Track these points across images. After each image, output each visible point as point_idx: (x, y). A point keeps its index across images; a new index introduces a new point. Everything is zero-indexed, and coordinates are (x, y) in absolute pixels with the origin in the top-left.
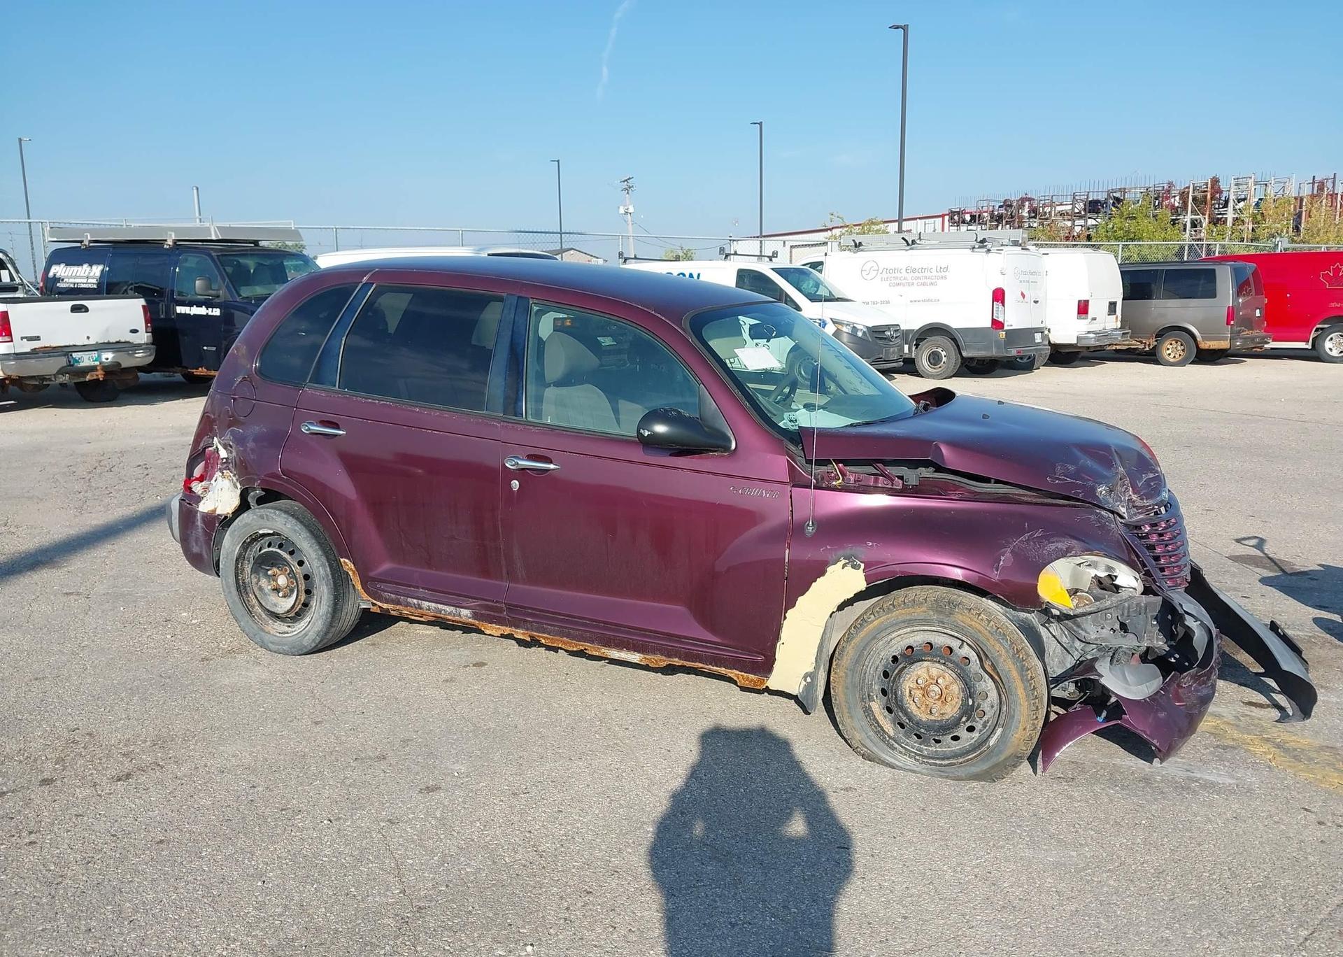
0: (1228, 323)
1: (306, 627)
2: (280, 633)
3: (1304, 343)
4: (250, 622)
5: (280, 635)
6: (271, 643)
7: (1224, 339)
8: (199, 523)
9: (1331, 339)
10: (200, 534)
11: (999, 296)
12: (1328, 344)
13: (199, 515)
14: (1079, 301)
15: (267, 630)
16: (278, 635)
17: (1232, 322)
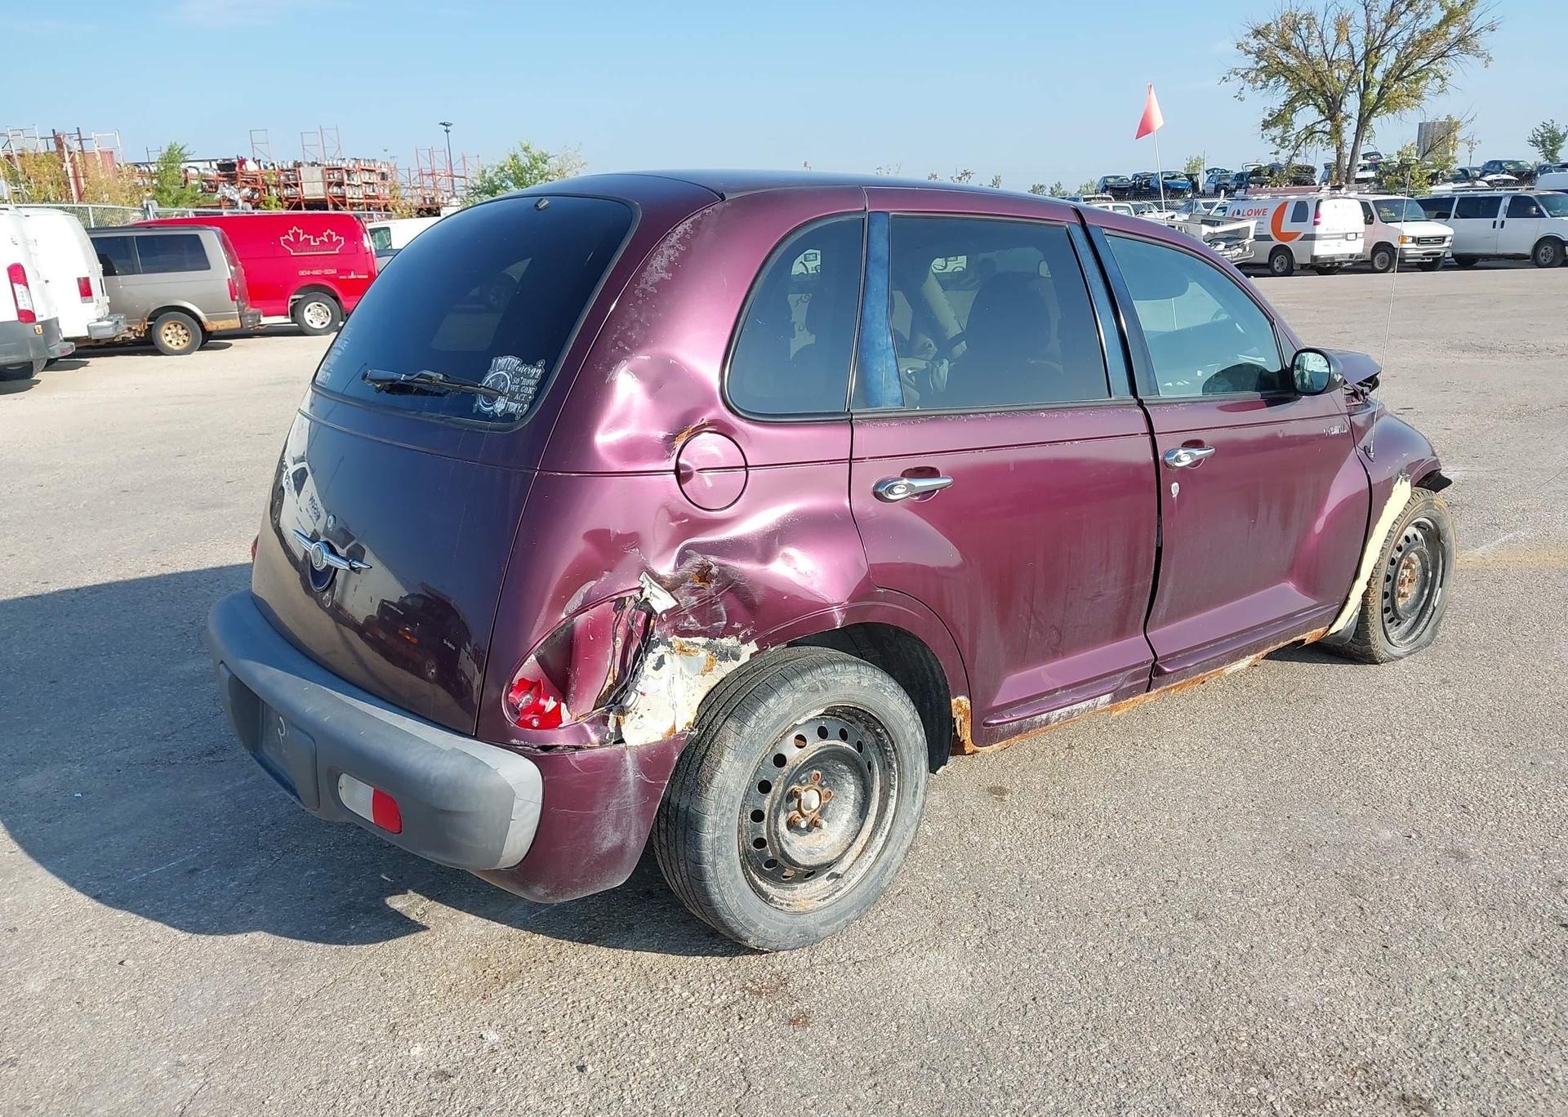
0: (233, 299)
1: (879, 854)
2: (824, 899)
3: (283, 317)
4: (773, 912)
5: (827, 901)
6: (821, 924)
7: (233, 317)
8: (631, 774)
9: (309, 310)
10: (632, 799)
11: (17, 274)
12: (307, 316)
13: (628, 757)
14: (79, 279)
15: (801, 909)
16: (822, 904)
17: (237, 297)
